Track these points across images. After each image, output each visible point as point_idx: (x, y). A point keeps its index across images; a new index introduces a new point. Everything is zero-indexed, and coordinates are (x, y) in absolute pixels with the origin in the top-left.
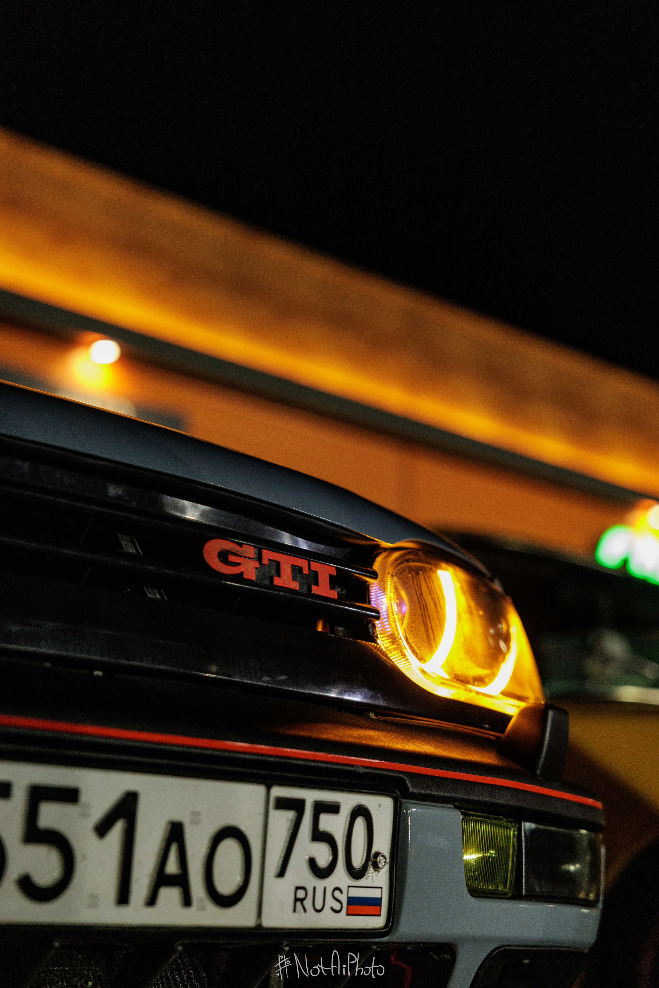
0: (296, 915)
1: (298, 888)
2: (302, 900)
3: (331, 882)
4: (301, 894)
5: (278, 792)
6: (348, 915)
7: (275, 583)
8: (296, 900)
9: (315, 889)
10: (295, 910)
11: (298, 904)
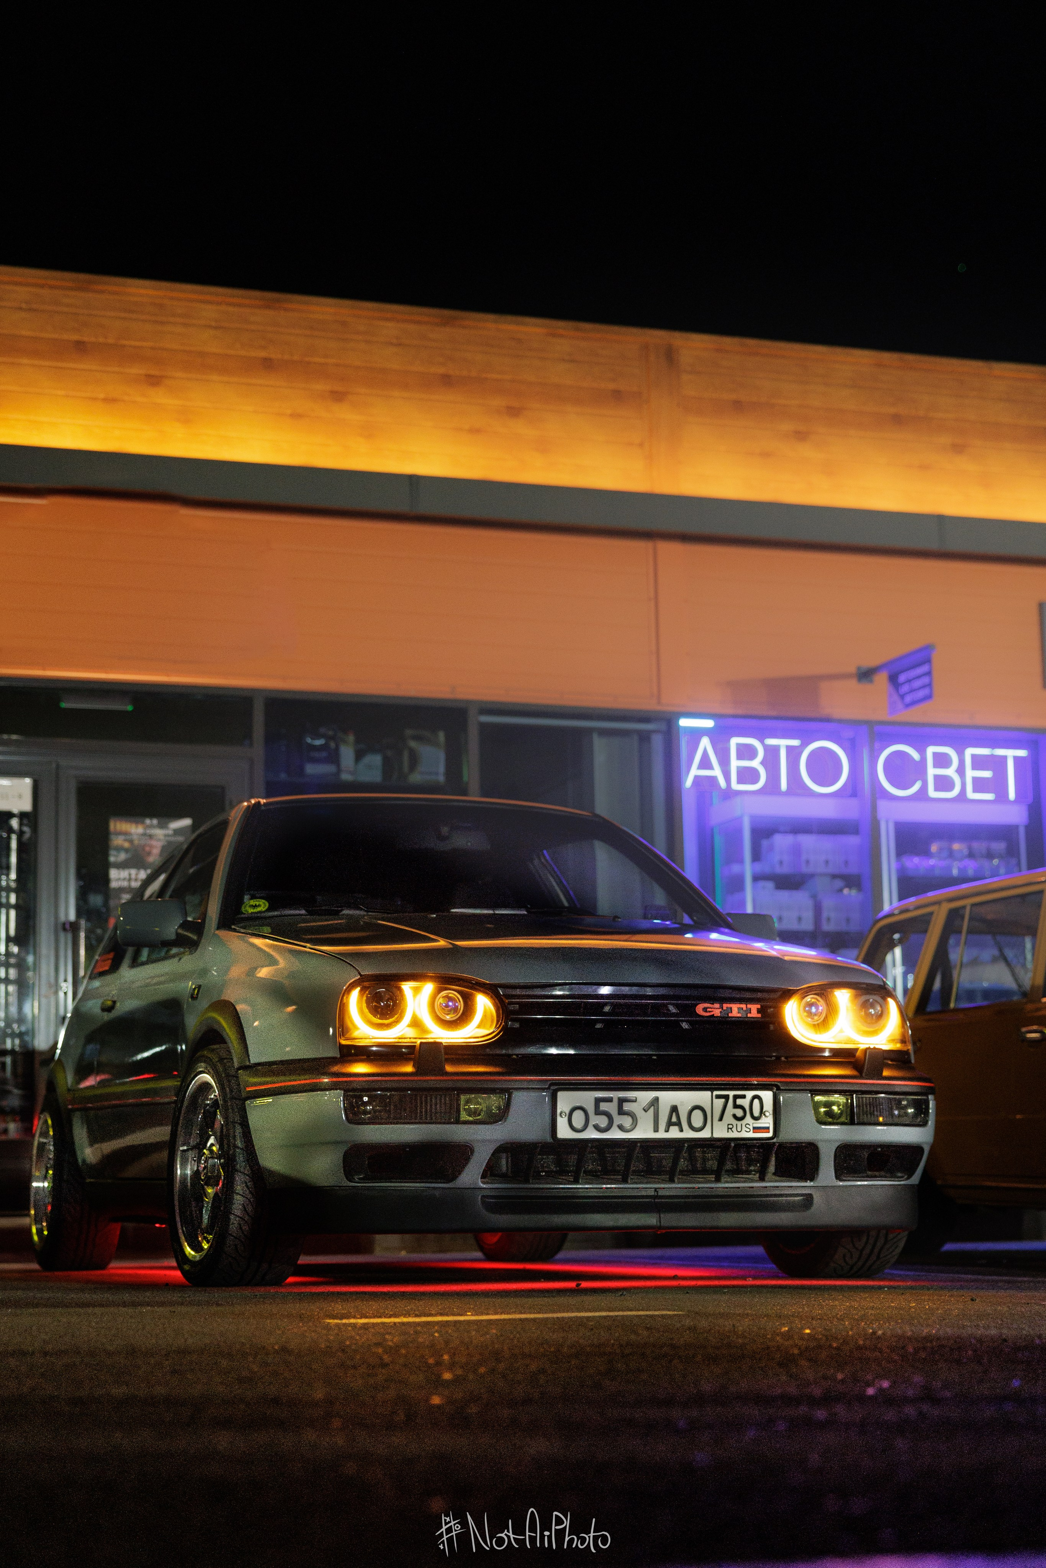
0: (729, 1133)
1: (728, 1125)
2: (731, 1129)
3: (744, 1122)
4: (730, 1126)
5: (715, 1093)
6: (753, 1132)
7: (729, 1015)
8: (728, 1128)
9: (737, 1125)
10: (728, 1132)
11: (730, 1130)
